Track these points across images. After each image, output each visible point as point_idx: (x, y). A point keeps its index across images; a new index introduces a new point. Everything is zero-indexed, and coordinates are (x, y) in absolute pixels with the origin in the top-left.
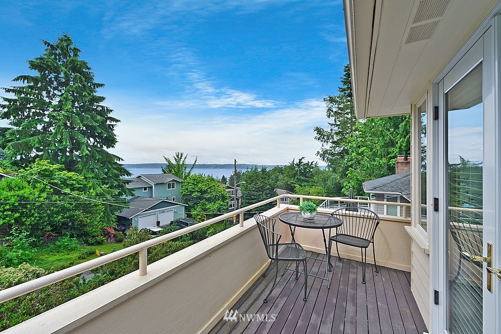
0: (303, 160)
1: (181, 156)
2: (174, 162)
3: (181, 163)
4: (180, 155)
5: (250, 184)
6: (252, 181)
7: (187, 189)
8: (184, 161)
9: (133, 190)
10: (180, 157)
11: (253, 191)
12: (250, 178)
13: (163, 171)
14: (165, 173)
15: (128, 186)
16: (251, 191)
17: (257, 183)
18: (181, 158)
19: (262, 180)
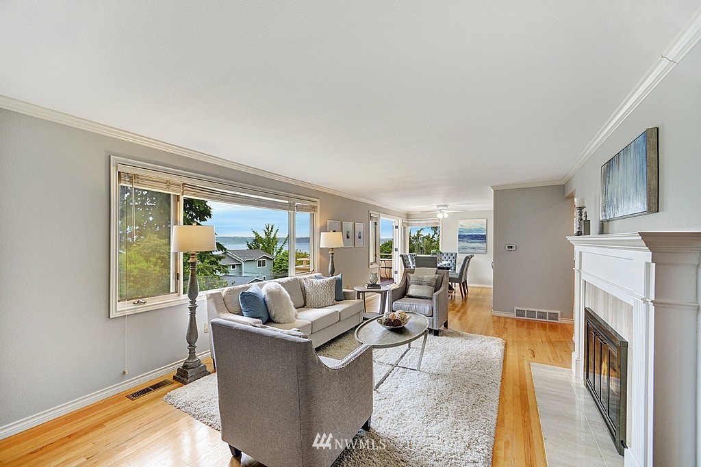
1: (272, 228)
2: (263, 236)
3: (272, 236)
4: (270, 227)
7: (280, 267)
8: (275, 235)
9: (226, 266)
10: (270, 229)
13: (249, 246)
14: (251, 248)
15: (220, 263)
18: (271, 231)
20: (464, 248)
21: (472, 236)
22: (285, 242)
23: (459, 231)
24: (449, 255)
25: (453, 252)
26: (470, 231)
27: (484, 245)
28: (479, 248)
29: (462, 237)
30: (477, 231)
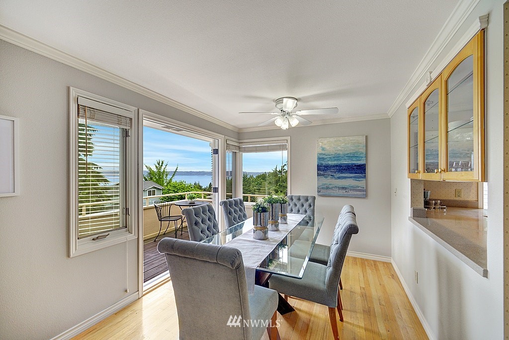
3: (162, 170)
4: (161, 162)
8: (165, 168)
14: (146, 180)
18: (162, 166)
20: (328, 188)
21: (340, 166)
22: (174, 175)
23: (319, 159)
24: (302, 200)
25: (309, 194)
26: (337, 157)
27: (361, 183)
28: (354, 189)
29: (323, 169)
30: (350, 157)
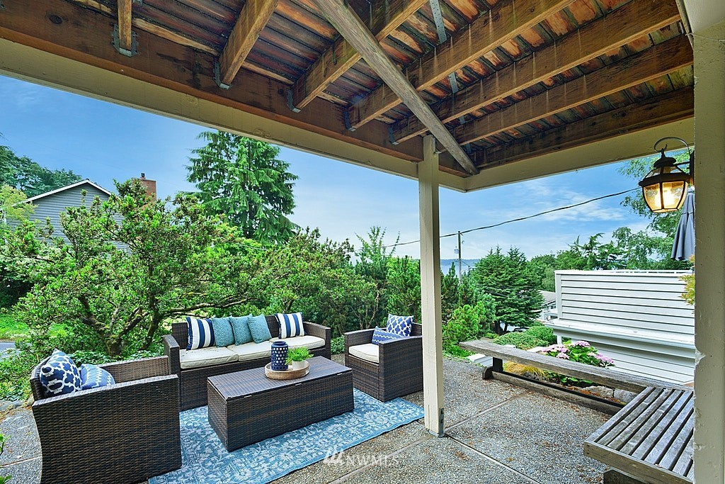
0: (598, 240)
5: (488, 275)
6: (491, 271)
11: (494, 286)
12: (488, 265)
16: (488, 286)
17: (501, 274)
19: (510, 269)
